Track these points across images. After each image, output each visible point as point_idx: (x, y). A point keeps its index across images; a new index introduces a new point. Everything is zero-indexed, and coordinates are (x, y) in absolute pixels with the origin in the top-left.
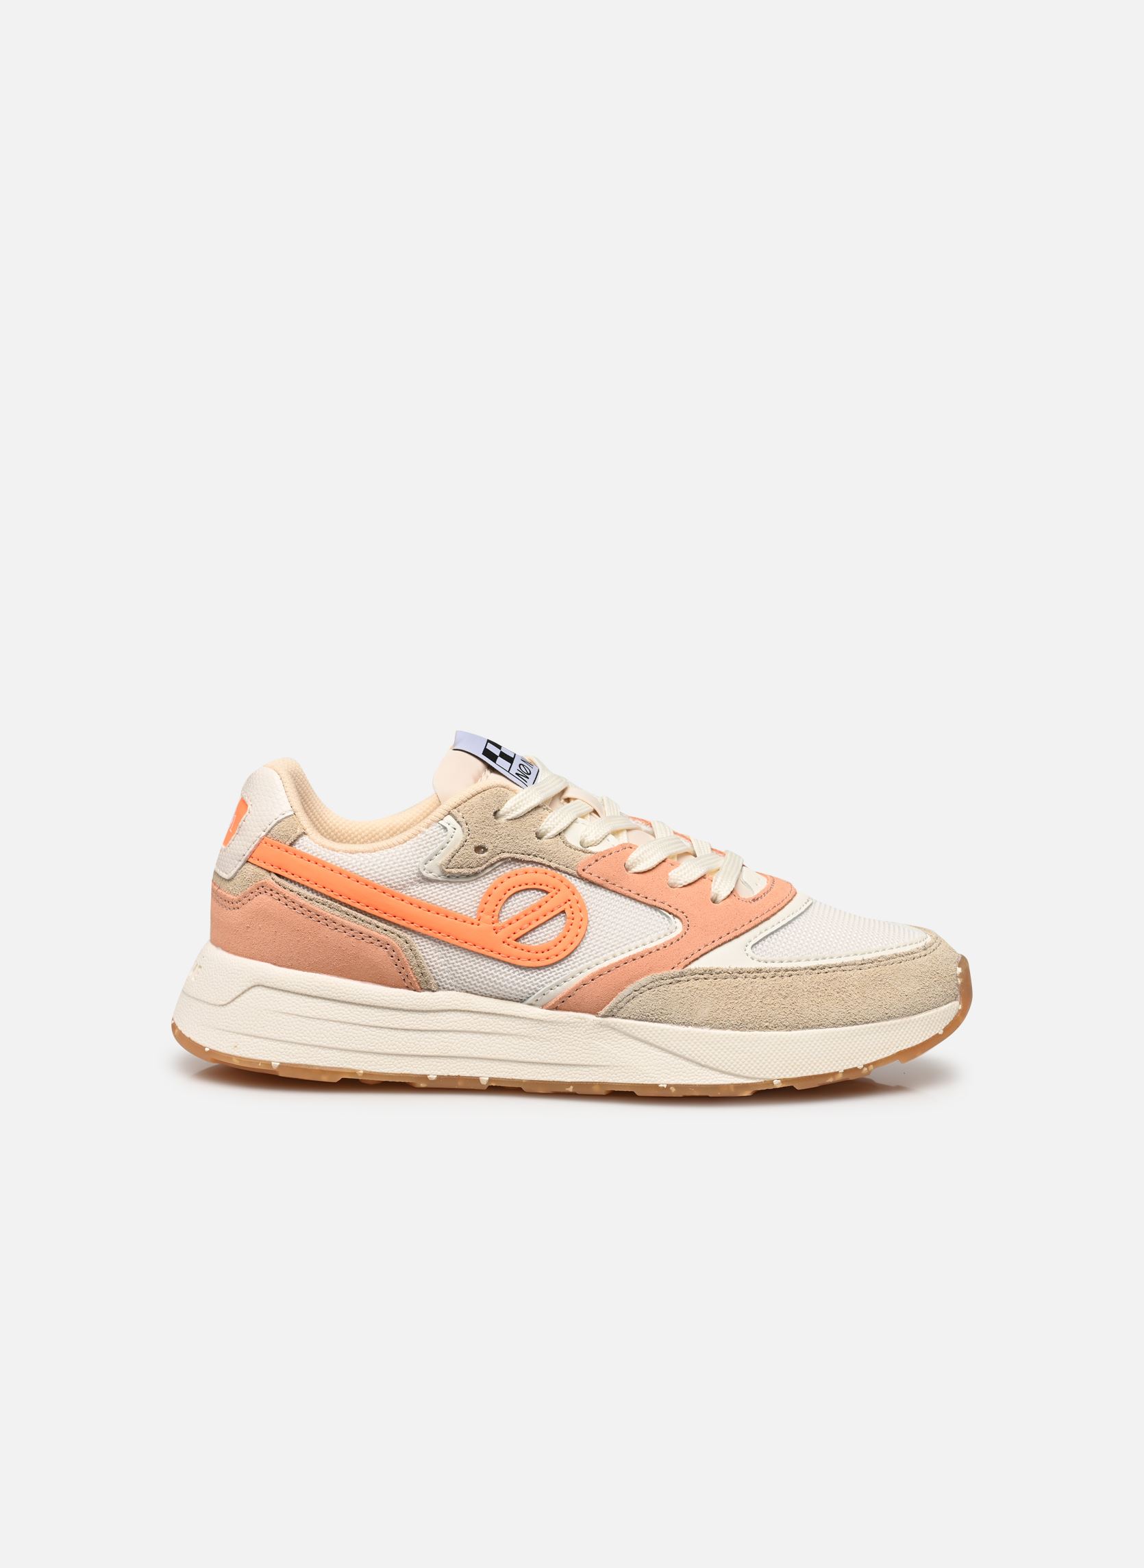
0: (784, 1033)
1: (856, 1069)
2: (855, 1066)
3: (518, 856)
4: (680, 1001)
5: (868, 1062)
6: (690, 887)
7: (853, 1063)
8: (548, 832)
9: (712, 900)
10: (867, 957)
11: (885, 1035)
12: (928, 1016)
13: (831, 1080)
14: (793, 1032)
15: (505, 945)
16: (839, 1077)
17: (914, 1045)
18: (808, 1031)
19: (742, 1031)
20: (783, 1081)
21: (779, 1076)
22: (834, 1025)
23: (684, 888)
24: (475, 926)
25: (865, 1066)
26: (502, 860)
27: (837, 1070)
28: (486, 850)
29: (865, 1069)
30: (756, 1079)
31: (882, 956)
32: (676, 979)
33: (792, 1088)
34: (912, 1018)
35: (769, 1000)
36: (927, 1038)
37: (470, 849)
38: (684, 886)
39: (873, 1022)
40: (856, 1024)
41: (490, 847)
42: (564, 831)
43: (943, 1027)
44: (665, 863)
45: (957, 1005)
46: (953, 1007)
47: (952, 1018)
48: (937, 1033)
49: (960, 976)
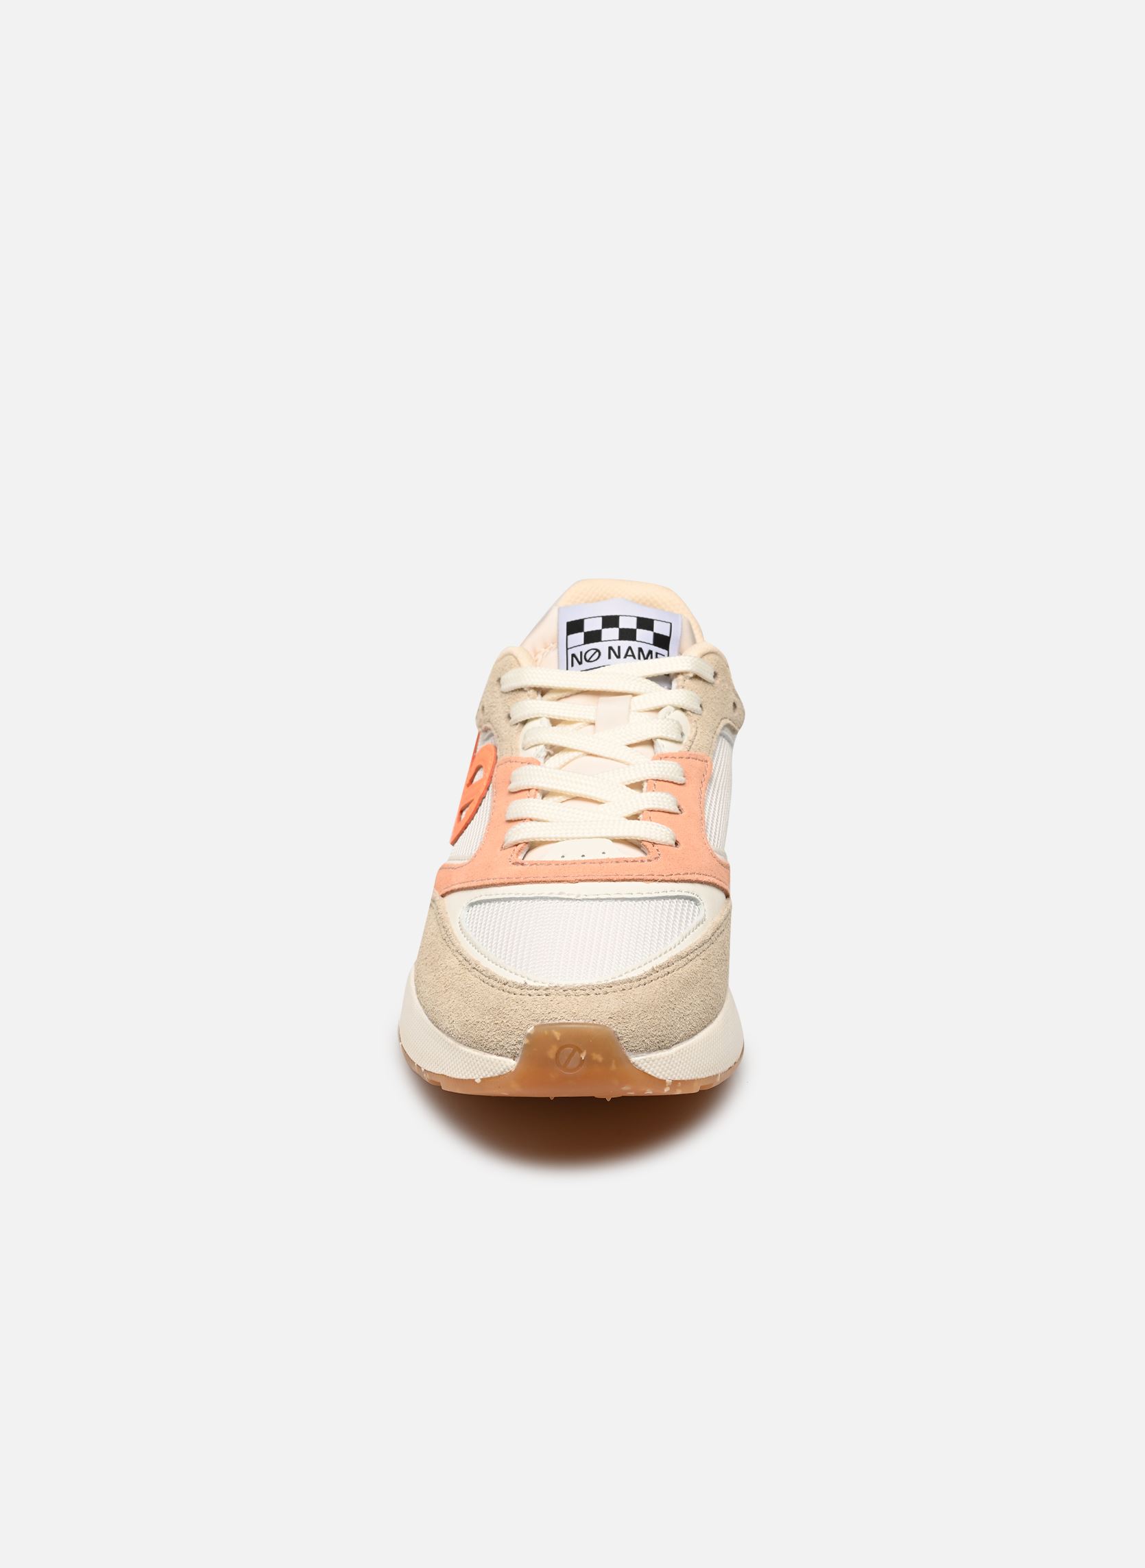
0: (415, 997)
9: (502, 845)
12: (471, 1055)
14: (417, 1002)
18: (420, 1007)
22: (426, 1013)
34: (461, 1047)
36: (464, 1077)
39: (440, 1029)
43: (482, 1077)
44: (527, 792)
45: (510, 1064)
46: (502, 1062)
47: (496, 1075)
48: (474, 1078)
49: (529, 1036)
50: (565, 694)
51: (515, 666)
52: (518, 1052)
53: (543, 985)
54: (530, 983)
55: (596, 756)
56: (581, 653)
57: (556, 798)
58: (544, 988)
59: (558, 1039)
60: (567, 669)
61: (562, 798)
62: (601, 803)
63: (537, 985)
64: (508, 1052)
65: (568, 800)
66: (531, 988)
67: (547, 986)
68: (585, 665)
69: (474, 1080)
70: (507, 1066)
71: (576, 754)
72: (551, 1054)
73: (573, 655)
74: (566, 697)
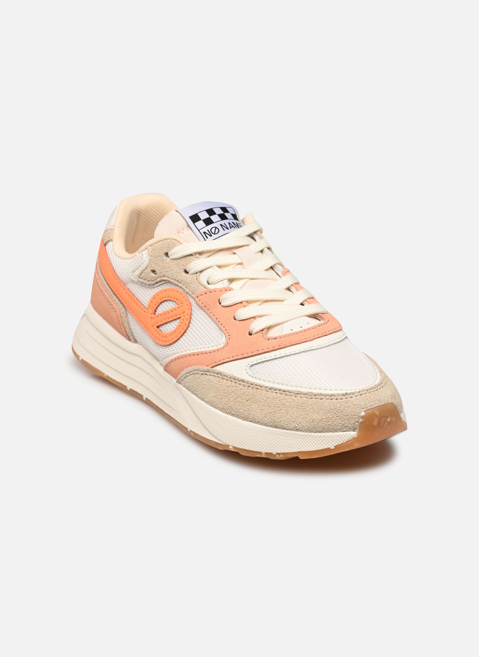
0: (240, 421)
1: (272, 454)
2: (272, 452)
3: (172, 281)
4: (203, 386)
5: (280, 452)
6: (242, 322)
7: (271, 450)
8: (192, 269)
9: (249, 332)
10: (301, 390)
11: (293, 439)
12: (324, 436)
13: (259, 456)
14: (245, 422)
15: (152, 328)
16: (264, 456)
17: (310, 450)
18: (252, 424)
19: (223, 412)
20: (234, 447)
21: (232, 445)
22: (265, 425)
23: (239, 322)
24: (145, 313)
25: (277, 454)
26: (164, 280)
27: (261, 451)
28: (156, 274)
29: (277, 456)
30: (222, 442)
31: (311, 392)
32: (205, 373)
33: (237, 453)
34: (313, 434)
35: (239, 399)
36: (321, 448)
37: (149, 270)
38: (240, 321)
39: (287, 429)
40: (277, 428)
41: (158, 272)
42: (201, 272)
43: (335, 445)
44: (240, 304)
45: (353, 434)
46: (348, 434)
47: (345, 442)
48: (329, 447)
49: (362, 417)
50: (213, 253)
51: (177, 244)
52: (356, 427)
53: (356, 391)
54: (348, 392)
55: (256, 279)
56: (208, 230)
57: (255, 304)
58: (358, 392)
59: (378, 414)
60: (205, 240)
61: (258, 303)
62: (283, 301)
63: (353, 391)
64: (350, 428)
65: (262, 303)
66: (350, 394)
67: (358, 390)
68: (214, 236)
69: (330, 448)
70: (351, 436)
71: (245, 281)
72: (375, 423)
73: (204, 233)
74: (213, 254)
